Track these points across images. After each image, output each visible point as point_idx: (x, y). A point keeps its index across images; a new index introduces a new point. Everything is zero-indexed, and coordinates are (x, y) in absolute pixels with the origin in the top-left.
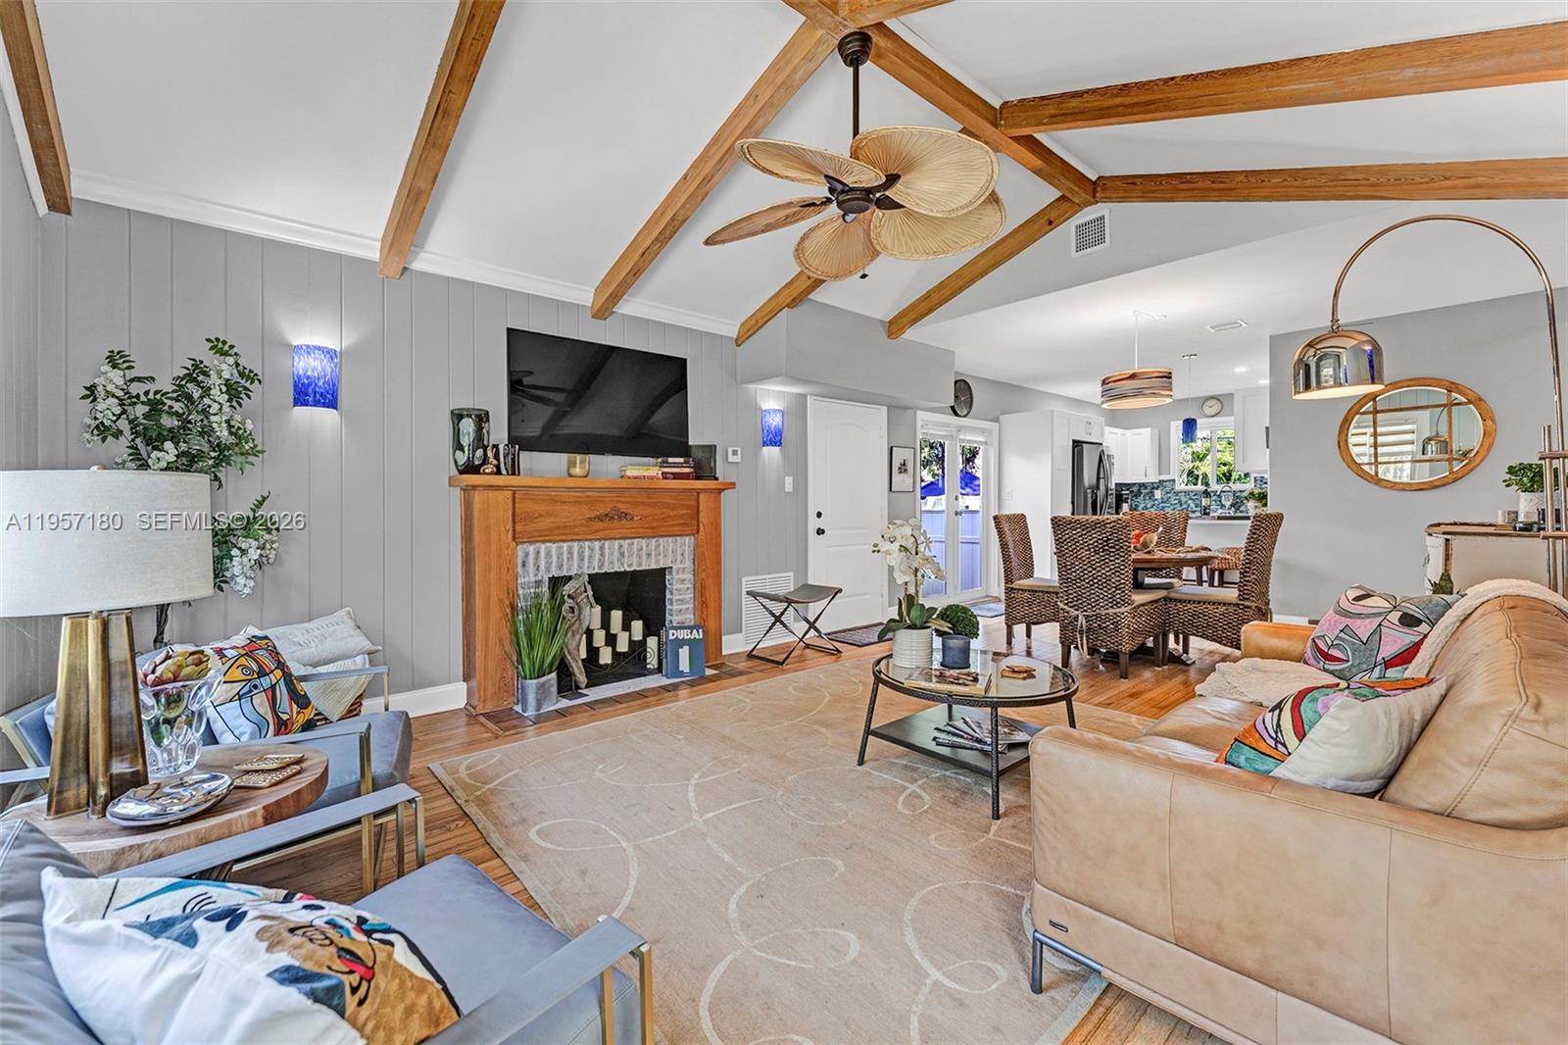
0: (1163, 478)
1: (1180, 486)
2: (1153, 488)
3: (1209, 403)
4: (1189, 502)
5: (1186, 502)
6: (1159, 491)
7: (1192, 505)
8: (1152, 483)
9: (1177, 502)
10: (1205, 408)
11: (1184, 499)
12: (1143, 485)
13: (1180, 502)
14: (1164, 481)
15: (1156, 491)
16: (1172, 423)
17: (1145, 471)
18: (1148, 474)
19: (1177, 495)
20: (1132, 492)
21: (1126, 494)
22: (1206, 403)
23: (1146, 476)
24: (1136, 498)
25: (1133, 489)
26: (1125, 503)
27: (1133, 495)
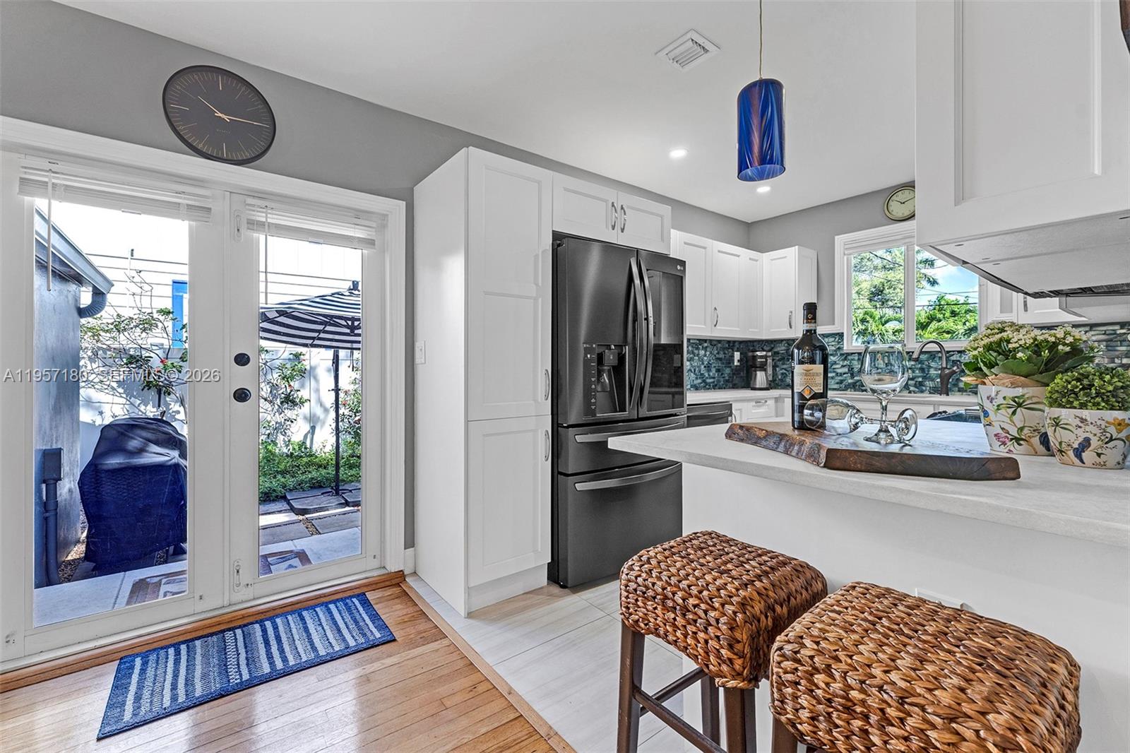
0: (826, 329)
3: (901, 196)
10: (894, 205)
14: (825, 336)
16: (836, 237)
17: (790, 318)
18: (793, 324)
19: (845, 359)
20: (777, 353)
21: (761, 357)
22: (894, 198)
23: (791, 327)
24: (783, 364)
25: (779, 349)
26: (760, 371)
27: (777, 358)
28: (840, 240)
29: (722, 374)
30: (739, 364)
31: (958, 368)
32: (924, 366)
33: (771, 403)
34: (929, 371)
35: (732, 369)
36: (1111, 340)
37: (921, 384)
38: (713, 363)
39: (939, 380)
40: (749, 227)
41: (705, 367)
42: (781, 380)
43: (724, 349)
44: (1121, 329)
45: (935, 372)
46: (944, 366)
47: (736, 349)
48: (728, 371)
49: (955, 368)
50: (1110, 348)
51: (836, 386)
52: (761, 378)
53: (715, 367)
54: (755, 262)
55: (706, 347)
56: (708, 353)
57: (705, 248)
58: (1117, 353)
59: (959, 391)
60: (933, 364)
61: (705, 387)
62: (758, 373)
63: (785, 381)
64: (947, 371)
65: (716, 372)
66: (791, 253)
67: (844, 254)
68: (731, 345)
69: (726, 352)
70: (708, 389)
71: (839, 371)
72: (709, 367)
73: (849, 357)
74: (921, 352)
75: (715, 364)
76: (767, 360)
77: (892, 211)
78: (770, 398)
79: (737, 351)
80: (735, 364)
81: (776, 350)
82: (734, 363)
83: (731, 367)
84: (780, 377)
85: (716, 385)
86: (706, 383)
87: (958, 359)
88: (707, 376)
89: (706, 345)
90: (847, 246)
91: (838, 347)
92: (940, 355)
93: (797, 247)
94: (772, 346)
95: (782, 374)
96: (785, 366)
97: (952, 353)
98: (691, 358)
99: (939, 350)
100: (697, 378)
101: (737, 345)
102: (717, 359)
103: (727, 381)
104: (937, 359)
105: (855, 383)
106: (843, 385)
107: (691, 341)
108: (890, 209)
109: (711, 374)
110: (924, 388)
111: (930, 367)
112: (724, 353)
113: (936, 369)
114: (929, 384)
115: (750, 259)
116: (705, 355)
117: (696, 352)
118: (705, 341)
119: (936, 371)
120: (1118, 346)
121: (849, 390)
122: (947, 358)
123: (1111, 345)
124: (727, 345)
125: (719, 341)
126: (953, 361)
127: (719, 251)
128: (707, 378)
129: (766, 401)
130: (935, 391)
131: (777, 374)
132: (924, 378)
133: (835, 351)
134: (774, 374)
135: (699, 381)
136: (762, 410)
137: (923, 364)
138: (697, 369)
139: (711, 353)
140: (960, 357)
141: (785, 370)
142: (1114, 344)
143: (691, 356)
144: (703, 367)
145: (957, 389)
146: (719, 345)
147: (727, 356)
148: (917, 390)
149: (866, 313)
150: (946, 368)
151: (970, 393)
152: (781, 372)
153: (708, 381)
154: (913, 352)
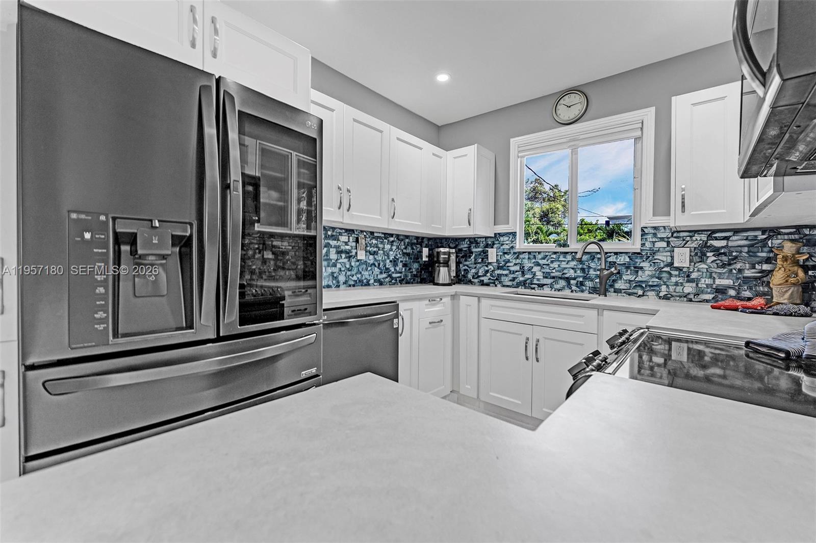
0: (501, 229)
1: (521, 244)
2: (487, 246)
3: (567, 100)
4: (536, 269)
5: (530, 269)
6: (494, 250)
7: (539, 275)
8: (486, 238)
9: (517, 268)
10: (561, 109)
11: (527, 264)
12: (474, 241)
13: (522, 268)
14: (501, 235)
15: (490, 250)
16: (512, 140)
17: (469, 216)
18: (472, 222)
19: (517, 258)
20: (461, 250)
21: (444, 253)
22: (562, 102)
23: (470, 225)
24: (466, 261)
25: (462, 246)
26: (444, 267)
27: (461, 255)
28: (514, 142)
29: (410, 269)
30: (427, 259)
31: (616, 269)
32: (585, 267)
33: (446, 300)
34: (588, 272)
35: (421, 264)
36: (752, 246)
37: (582, 284)
38: (401, 257)
39: (597, 280)
40: (439, 128)
41: (391, 261)
42: (464, 276)
43: (412, 244)
44: (762, 235)
45: (595, 273)
46: (604, 267)
47: (424, 245)
48: (416, 266)
49: (613, 269)
50: (751, 254)
51: (510, 283)
52: (443, 274)
53: (401, 262)
54: (438, 158)
55: (393, 242)
56: (394, 248)
57: (381, 132)
58: (758, 259)
59: (615, 292)
60: (592, 265)
61: (390, 282)
62: (441, 268)
63: (467, 277)
64: (606, 272)
65: (403, 266)
66: (471, 151)
67: (518, 157)
68: (419, 241)
69: (415, 248)
70: (394, 284)
71: (512, 269)
72: (395, 261)
73: (521, 256)
74: (585, 253)
75: (402, 259)
76: (449, 256)
77: (560, 114)
78: (446, 296)
79: (425, 247)
80: (424, 260)
81: (460, 248)
82: (422, 258)
83: (419, 262)
84: (463, 273)
85: (403, 280)
86: (392, 278)
87: (615, 260)
88: (393, 270)
89: (392, 239)
90: (520, 149)
91: (511, 246)
92: (599, 256)
93: (476, 145)
94: (457, 243)
95: (465, 270)
96: (467, 263)
97: (609, 254)
98: (375, 252)
99: (599, 251)
100: (381, 273)
101: (426, 242)
102: (404, 254)
103: (415, 276)
104: (596, 260)
105: (526, 281)
106: (515, 283)
107: (376, 235)
108: (558, 112)
109: (398, 269)
110: (584, 288)
111: (589, 267)
112: (413, 249)
113: (595, 270)
114: (589, 284)
115: (434, 154)
116: (391, 250)
117: (381, 246)
118: (392, 235)
119: (595, 271)
120: (758, 252)
121: (520, 287)
122: (606, 258)
123: (752, 250)
124: (415, 241)
125: (407, 237)
126: (610, 262)
127: (398, 139)
128: (393, 273)
129: (441, 299)
130: (594, 290)
131: (460, 270)
132: (584, 278)
133: (509, 249)
134: (458, 270)
135: (384, 275)
136: (437, 308)
137: (584, 264)
138: (382, 264)
139: (398, 247)
140: (617, 258)
141: (467, 266)
142: (755, 250)
143: (375, 249)
144: (388, 261)
145: (613, 289)
146: (407, 240)
147: (415, 252)
148: (578, 289)
149: (538, 228)
150: (605, 269)
151: (625, 294)
152: (464, 268)
153: (394, 275)
154: (577, 253)
